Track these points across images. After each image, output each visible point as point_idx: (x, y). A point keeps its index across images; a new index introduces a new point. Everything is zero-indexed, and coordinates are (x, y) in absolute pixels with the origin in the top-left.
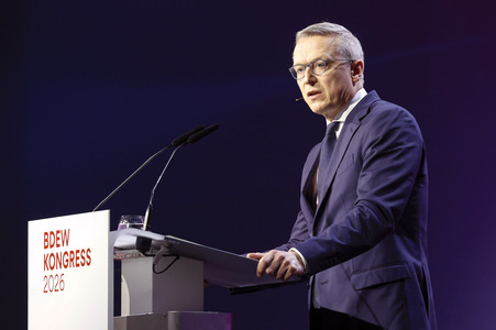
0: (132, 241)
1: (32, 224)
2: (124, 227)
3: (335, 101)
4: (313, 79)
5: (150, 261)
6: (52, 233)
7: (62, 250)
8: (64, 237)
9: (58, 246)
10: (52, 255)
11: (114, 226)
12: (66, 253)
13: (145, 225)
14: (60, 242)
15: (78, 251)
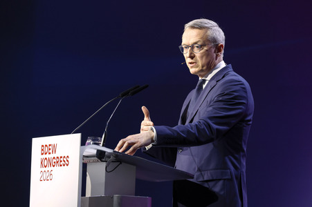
0: (94, 152)
1: (34, 140)
2: (89, 144)
3: (204, 68)
4: (192, 55)
5: (104, 164)
6: (46, 146)
7: (52, 156)
8: (53, 148)
9: (50, 153)
10: (46, 159)
11: (83, 143)
12: (54, 158)
13: (102, 143)
14: (51, 151)
15: (61, 157)
